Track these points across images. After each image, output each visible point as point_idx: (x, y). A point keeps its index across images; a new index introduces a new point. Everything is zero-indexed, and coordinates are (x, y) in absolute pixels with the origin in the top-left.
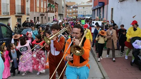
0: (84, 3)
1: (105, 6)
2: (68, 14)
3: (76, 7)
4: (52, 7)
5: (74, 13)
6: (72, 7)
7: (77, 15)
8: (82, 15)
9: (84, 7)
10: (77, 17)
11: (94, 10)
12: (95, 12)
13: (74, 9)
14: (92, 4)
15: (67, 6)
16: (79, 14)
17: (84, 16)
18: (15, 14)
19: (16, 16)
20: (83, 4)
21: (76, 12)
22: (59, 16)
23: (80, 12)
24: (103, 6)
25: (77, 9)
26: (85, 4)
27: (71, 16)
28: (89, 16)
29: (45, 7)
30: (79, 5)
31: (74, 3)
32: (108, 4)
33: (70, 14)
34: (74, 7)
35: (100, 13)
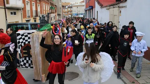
0: (77, 3)
1: (94, 9)
2: (64, 13)
3: (71, 7)
4: (53, 9)
5: (69, 13)
6: (67, 7)
7: (72, 14)
8: (76, 14)
9: (77, 6)
10: (72, 16)
11: (86, 11)
12: (87, 12)
13: (69, 9)
14: (84, 4)
15: (63, 6)
16: (73, 13)
17: (78, 14)
18: (33, 17)
19: (34, 18)
20: (77, 5)
21: (71, 11)
22: (58, 16)
23: (75, 11)
24: (92, 9)
25: (71, 9)
26: (79, 4)
27: (67, 15)
28: (82, 14)
29: (49, 10)
30: (73, 5)
31: (69, 3)
32: (95, 7)
33: (66, 13)
34: (69, 7)
35: (90, 13)
